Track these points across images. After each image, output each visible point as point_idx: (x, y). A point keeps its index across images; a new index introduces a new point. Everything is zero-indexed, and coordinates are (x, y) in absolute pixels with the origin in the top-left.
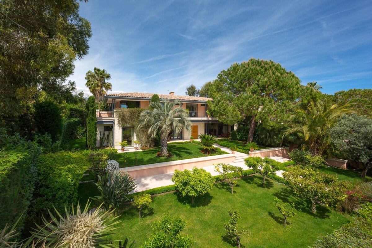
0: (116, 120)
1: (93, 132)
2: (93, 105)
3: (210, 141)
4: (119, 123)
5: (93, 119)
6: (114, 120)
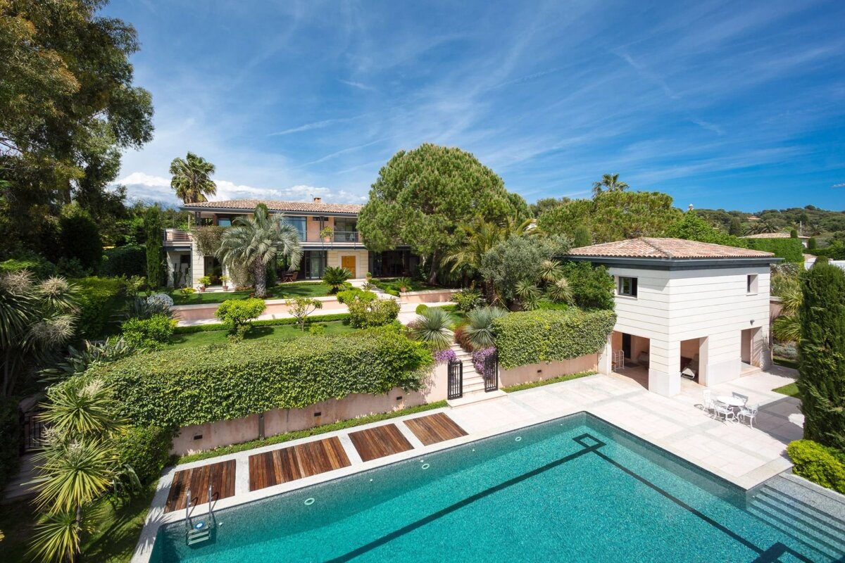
0: (194, 244)
1: (156, 262)
2: (154, 222)
3: (339, 278)
4: (198, 250)
5: (154, 243)
6: (191, 244)
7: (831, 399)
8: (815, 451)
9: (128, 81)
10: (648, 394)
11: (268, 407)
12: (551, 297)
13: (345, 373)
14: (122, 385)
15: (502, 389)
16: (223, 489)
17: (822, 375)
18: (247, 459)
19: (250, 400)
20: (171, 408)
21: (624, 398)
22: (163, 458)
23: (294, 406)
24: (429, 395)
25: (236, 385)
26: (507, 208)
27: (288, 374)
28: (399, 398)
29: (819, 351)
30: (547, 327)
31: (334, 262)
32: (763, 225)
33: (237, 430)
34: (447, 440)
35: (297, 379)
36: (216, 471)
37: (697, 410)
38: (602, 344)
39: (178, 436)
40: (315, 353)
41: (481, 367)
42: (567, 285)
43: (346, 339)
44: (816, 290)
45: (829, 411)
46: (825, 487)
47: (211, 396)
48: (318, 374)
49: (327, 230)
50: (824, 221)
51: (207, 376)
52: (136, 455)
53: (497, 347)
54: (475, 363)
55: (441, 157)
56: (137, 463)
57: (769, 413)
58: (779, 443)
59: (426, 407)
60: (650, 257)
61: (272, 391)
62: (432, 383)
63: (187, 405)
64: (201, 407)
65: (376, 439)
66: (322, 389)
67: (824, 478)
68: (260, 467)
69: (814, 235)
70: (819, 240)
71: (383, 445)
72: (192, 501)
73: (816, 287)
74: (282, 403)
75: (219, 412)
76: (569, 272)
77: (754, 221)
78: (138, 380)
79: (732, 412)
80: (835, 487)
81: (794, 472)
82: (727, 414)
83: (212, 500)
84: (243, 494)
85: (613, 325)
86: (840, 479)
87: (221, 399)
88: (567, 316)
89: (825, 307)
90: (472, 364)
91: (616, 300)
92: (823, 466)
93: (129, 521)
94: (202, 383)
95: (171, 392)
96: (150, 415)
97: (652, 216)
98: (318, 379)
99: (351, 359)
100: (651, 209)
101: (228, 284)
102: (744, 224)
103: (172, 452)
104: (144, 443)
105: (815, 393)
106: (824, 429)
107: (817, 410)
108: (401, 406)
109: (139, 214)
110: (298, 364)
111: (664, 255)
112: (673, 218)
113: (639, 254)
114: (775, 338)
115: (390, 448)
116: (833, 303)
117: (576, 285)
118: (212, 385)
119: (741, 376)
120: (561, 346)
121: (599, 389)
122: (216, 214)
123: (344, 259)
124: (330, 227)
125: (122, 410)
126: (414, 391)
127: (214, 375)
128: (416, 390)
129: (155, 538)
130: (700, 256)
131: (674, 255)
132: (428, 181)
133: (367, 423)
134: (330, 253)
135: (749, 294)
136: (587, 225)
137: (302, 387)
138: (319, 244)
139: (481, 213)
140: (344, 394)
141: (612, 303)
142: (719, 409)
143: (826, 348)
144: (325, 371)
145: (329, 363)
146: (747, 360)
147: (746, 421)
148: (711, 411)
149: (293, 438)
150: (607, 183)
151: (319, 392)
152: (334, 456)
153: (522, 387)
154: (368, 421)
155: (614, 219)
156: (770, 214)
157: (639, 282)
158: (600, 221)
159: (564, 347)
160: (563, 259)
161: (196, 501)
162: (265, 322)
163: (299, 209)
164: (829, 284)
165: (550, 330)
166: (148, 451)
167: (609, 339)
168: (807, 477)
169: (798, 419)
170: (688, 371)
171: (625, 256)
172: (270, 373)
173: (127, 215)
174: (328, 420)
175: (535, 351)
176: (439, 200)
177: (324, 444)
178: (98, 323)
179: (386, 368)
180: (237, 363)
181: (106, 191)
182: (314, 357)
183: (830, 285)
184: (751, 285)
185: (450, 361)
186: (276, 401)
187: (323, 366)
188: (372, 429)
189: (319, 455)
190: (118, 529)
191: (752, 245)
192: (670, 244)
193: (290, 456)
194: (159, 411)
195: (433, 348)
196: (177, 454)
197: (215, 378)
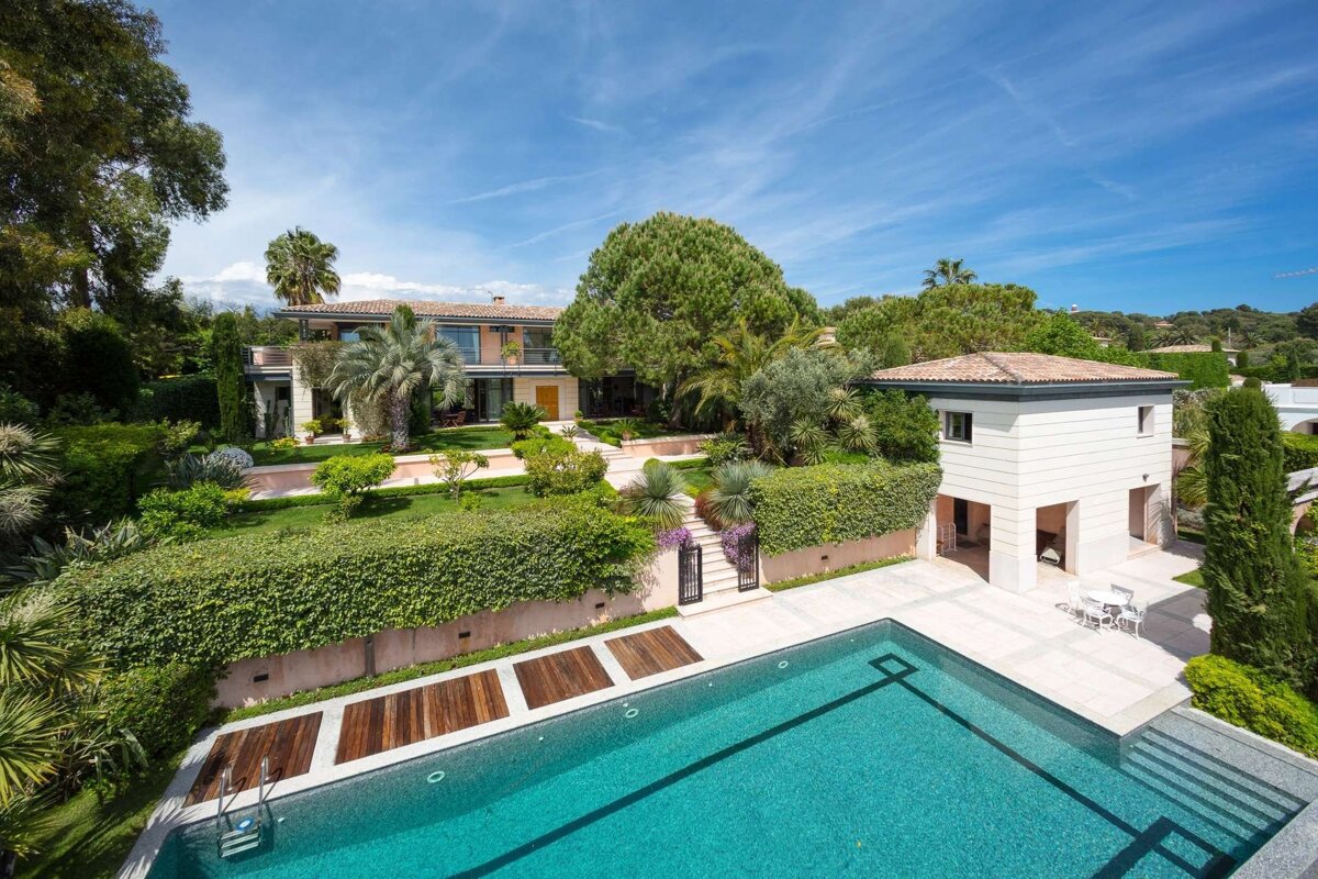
0: (295, 370)
3: (526, 420)
4: (302, 379)
5: (229, 369)
6: (291, 370)
7: (1249, 593)
8: (1225, 672)
9: (180, 112)
10: (988, 589)
11: (375, 627)
12: (844, 446)
13: (506, 569)
14: (115, 599)
15: (764, 586)
16: (292, 761)
17: (1237, 557)
18: (342, 711)
19: (345, 616)
20: (208, 634)
21: (951, 596)
22: (196, 715)
23: (420, 624)
24: (648, 599)
25: (319, 594)
26: (784, 309)
27: (408, 574)
28: (600, 606)
29: (1232, 521)
30: (834, 490)
31: (525, 396)
32: (1175, 334)
33: (327, 664)
34: (668, 669)
35: (424, 582)
36: (286, 732)
37: (1059, 613)
38: (921, 516)
39: (225, 677)
40: (455, 540)
41: (734, 553)
42: (866, 426)
43: (510, 517)
44: (1228, 427)
45: (1246, 611)
46: (1237, 726)
47: (276, 613)
48: (460, 572)
49: (512, 347)
50: (1263, 327)
51: (267, 581)
52: (141, 712)
53: (756, 522)
54: (724, 547)
55: (683, 232)
56: (145, 725)
57: (1165, 613)
58: (1176, 659)
59: (645, 617)
60: (989, 381)
61: (382, 600)
62: (654, 581)
63: (234, 628)
64: (260, 630)
65: (557, 671)
66: (467, 595)
67: (1235, 712)
68: (360, 723)
69: (1248, 347)
70: (1252, 355)
71: (565, 680)
72: (235, 784)
73: (1228, 423)
74: (400, 619)
75: (290, 638)
76: (873, 405)
77: (1164, 328)
78: (145, 590)
79: (1109, 615)
80: (1250, 725)
81: (1194, 705)
82: (1101, 618)
83: (269, 782)
84: (323, 768)
85: (937, 485)
86: (1257, 714)
87: (293, 617)
88: (865, 473)
89: (1241, 453)
90: (721, 549)
91: (942, 448)
92: (1235, 694)
93: (120, 823)
94: (259, 592)
95: (204, 609)
96: (169, 646)
97: (1005, 321)
98: (459, 581)
99: (514, 547)
100: (1004, 310)
101: (350, 432)
102: (1150, 333)
103: (214, 704)
104: (158, 693)
105: (1227, 585)
106: (1238, 638)
107: (1229, 609)
108: (604, 618)
109: (205, 324)
110: (424, 558)
111: (1010, 378)
112: (1035, 323)
113: (975, 377)
114: (1180, 500)
115: (576, 685)
116: (1252, 447)
117: (881, 427)
118: (277, 595)
119: (1129, 558)
120: (856, 518)
121: (914, 584)
122: (337, 323)
123: (540, 390)
124: (518, 341)
125: (119, 639)
126: (623, 594)
127: (280, 578)
128: (626, 591)
129: (157, 851)
130: (1065, 378)
131: (1025, 378)
132: (661, 269)
133: (546, 646)
134: (518, 382)
135: (1140, 435)
136: (906, 335)
137: (433, 594)
138: (499, 368)
139: (744, 318)
140: (504, 603)
141: (935, 451)
142: (1090, 610)
143: (1242, 515)
144: (471, 567)
145: (477, 555)
146: (1140, 534)
147: (1129, 627)
148: (1080, 614)
149: (423, 674)
150: (944, 272)
151: (462, 601)
152: (484, 701)
153: (798, 583)
154: (548, 643)
155: (948, 326)
156: (1187, 317)
157: (975, 419)
158: (926, 329)
159: (861, 521)
160: (863, 387)
161: (241, 784)
162: (398, 490)
163: (467, 314)
164: (1247, 418)
165: (838, 495)
166: (163, 704)
167: (933, 506)
168: (1213, 711)
169: (1204, 622)
170: (1050, 553)
171: (954, 381)
172: (376, 573)
173: (184, 326)
174: (482, 643)
175: (816, 528)
176: (679, 298)
177: (472, 682)
178: (119, 496)
179: (575, 561)
180: (319, 558)
181: (147, 286)
182: (452, 545)
183: (1249, 421)
184: (1145, 422)
185: (683, 545)
186: (389, 617)
187: (468, 559)
188: (552, 656)
189: (459, 701)
190: (96, 839)
191: (1155, 362)
192: (1024, 362)
193: (413, 704)
194: (186, 640)
195: (656, 526)
196: (225, 705)
197: (280, 584)
